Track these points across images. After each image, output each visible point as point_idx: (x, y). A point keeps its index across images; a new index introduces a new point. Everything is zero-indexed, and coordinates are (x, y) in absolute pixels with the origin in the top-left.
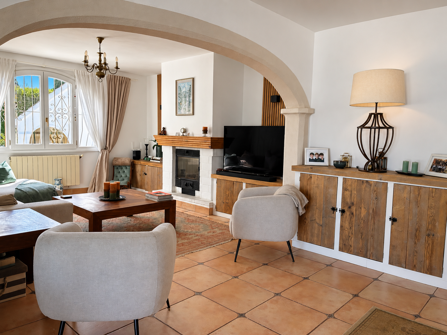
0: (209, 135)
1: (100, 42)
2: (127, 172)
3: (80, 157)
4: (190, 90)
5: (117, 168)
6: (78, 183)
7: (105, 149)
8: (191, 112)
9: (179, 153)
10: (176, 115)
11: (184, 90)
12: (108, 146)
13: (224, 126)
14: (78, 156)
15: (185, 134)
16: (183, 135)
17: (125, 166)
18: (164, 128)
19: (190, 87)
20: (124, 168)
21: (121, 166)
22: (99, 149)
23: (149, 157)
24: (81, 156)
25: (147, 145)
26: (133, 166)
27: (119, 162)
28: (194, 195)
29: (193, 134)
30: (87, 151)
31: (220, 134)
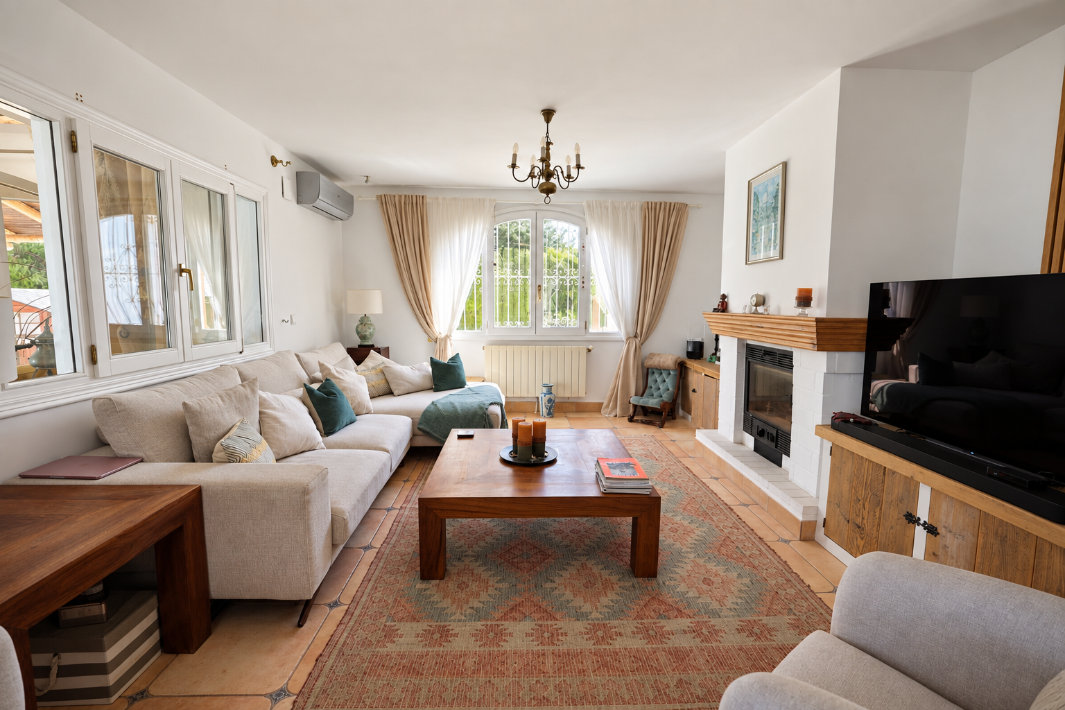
0: (817, 310)
1: (548, 121)
2: (671, 382)
3: (589, 351)
4: (776, 197)
5: (653, 373)
6: (582, 394)
7: (634, 337)
8: (777, 253)
9: (753, 355)
10: (746, 264)
11: (765, 198)
12: (638, 332)
13: (871, 284)
14: (584, 347)
15: (760, 309)
16: (756, 312)
17: (667, 370)
18: (724, 297)
19: (777, 192)
20: (664, 375)
21: (660, 370)
22: (623, 336)
24: (590, 347)
26: (682, 369)
27: (656, 361)
29: (779, 308)
30: (604, 339)
31: (859, 309)
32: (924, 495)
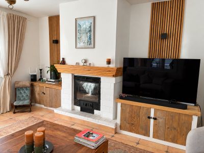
0: (112, 66)
2: (28, 92)
4: (90, 27)
5: (19, 90)
7: (7, 75)
8: (92, 46)
10: (76, 48)
11: (84, 26)
12: (10, 72)
13: (124, 58)
15: (86, 64)
16: (84, 65)
17: (26, 88)
18: (63, 59)
19: (91, 25)
20: (25, 90)
21: (22, 88)
22: (2, 75)
23: (44, 79)
25: (41, 70)
26: (32, 86)
27: (21, 84)
28: (93, 113)
32: (152, 111)
